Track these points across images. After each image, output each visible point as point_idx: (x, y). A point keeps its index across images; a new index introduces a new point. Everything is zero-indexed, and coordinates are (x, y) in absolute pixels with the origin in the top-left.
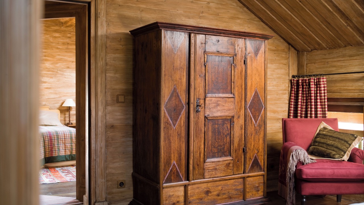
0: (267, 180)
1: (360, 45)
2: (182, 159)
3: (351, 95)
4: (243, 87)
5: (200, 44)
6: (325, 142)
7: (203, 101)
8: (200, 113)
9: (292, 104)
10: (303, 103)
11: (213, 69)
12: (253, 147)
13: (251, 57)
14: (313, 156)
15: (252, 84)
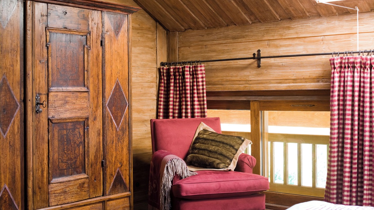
0: (134, 202)
1: (245, 24)
2: (16, 180)
3: (236, 88)
4: (100, 77)
5: (40, 16)
6: (207, 148)
7: (45, 97)
8: (41, 115)
9: (161, 101)
10: (176, 98)
11: (59, 52)
12: (115, 159)
13: (110, 36)
14: (192, 167)
15: (112, 74)
